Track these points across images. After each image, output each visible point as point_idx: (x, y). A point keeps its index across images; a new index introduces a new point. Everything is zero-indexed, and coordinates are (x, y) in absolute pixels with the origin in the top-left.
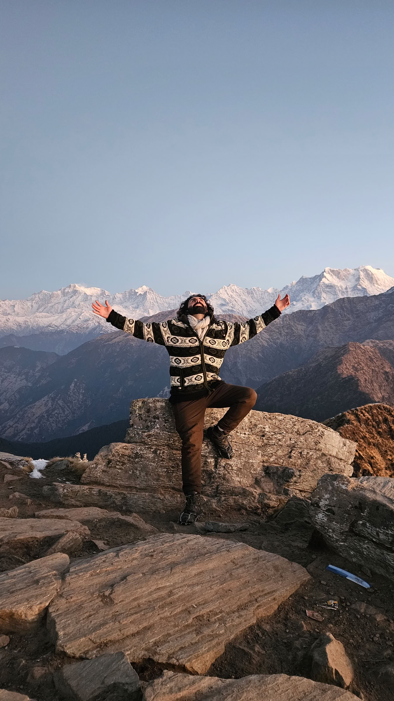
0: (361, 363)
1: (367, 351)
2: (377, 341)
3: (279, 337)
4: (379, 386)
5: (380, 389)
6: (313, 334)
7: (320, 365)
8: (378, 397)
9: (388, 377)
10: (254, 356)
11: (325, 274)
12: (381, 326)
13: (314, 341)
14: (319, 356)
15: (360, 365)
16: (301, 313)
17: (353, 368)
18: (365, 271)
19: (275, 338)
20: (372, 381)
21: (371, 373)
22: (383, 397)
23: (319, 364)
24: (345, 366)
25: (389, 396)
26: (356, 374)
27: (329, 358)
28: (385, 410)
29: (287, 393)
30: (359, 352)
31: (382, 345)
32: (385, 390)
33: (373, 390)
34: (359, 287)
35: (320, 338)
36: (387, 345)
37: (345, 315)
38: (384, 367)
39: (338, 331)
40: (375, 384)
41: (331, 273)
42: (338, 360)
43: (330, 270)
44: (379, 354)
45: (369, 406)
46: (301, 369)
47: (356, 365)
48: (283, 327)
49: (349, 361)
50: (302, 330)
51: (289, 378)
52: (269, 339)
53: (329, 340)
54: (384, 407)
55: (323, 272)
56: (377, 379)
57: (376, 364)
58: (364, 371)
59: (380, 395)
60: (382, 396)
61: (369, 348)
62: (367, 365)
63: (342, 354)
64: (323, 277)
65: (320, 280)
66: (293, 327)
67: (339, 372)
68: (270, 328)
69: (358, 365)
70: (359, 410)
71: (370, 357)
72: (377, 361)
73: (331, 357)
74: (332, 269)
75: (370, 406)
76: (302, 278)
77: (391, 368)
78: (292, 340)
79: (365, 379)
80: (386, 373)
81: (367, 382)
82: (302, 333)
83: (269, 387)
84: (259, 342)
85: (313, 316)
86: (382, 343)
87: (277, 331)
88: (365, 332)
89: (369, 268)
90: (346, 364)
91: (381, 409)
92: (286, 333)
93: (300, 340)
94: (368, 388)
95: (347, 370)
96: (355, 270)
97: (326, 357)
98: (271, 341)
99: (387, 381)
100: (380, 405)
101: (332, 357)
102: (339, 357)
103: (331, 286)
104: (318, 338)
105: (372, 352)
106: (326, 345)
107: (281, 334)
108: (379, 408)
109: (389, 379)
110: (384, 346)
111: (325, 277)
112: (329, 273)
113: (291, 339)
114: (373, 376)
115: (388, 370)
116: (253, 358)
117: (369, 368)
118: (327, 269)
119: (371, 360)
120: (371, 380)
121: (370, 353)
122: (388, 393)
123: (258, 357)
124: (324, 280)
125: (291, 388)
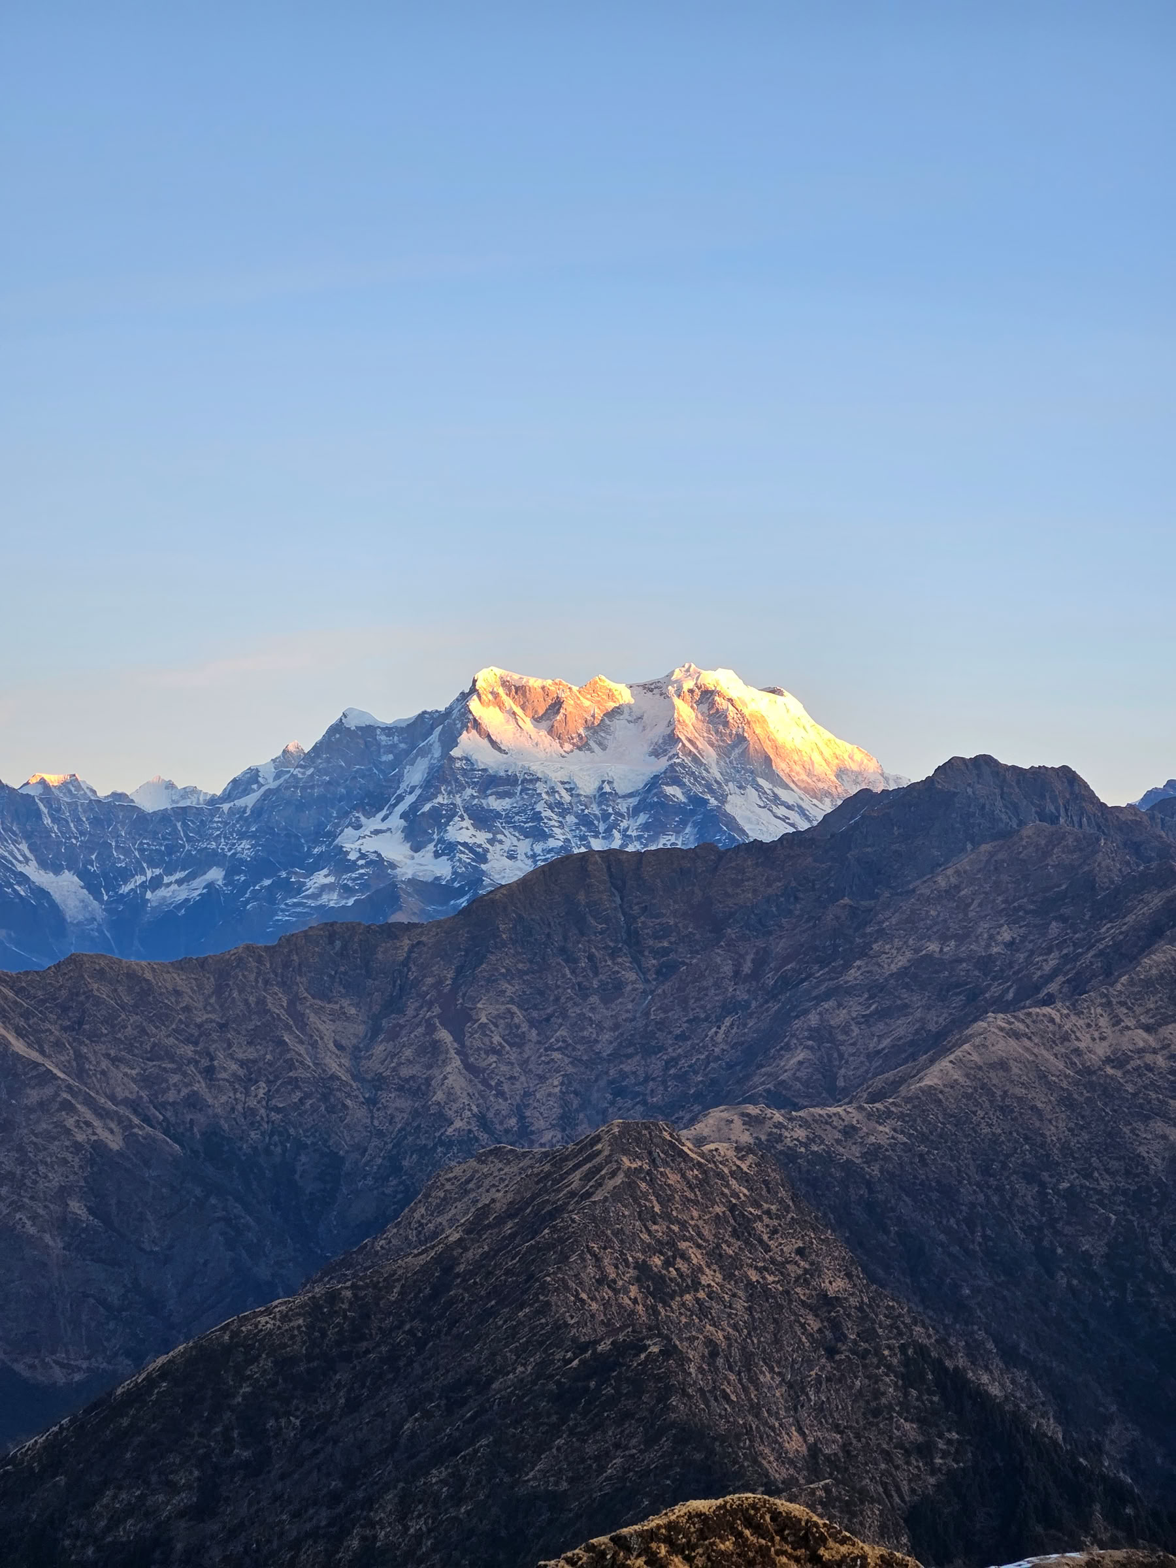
0: (683, 1245)
1: (720, 1176)
2: (778, 1117)
3: (200, 1086)
4: (790, 1386)
5: (795, 1407)
6: (405, 1072)
7: (446, 1263)
8: (782, 1456)
9: (835, 1326)
10: (34, 1218)
11: (474, 705)
12: (797, 1024)
13: (416, 1114)
14: (440, 1209)
15: (680, 1263)
16: (331, 939)
17: (638, 1280)
18: (706, 696)
19: (171, 1096)
20: (748, 1359)
21: (740, 1305)
22: (814, 1450)
23: (437, 1260)
24: (591, 1270)
25: (845, 1448)
26: (656, 1313)
27: (500, 1221)
28: (780, 1532)
29: (246, 1454)
30: (673, 1178)
31: (801, 1133)
32: (820, 1409)
33: (755, 1409)
34: (670, 790)
35: (450, 1094)
36: (831, 1136)
37: (591, 958)
38: (815, 1270)
39: (556, 1055)
40: (766, 1378)
41: (508, 702)
42: (554, 1229)
43: (505, 683)
44: (782, 1193)
45: (690, 1516)
46: (333, 1297)
47: (657, 1261)
48: (223, 1027)
49: (616, 1233)
50: (339, 1047)
51: (256, 1359)
52: (134, 1105)
53: (503, 1106)
54: (776, 1515)
55: (464, 697)
56: (777, 1341)
57: (767, 1249)
58: (701, 1295)
59: (794, 1444)
60: (804, 1450)
61: (731, 1154)
62: (715, 1256)
63: (573, 1194)
64: (465, 726)
65: (450, 740)
66: (288, 1028)
67: (561, 1307)
68: (143, 1031)
69: (668, 1263)
70: (635, 1543)
71: (732, 1208)
72: (774, 1232)
73: (511, 1216)
74: (515, 677)
75: (699, 1515)
76: (337, 729)
77: (849, 1275)
78: (278, 1110)
79: (709, 1342)
80: (826, 1302)
81: (720, 1361)
82: (336, 1065)
83: (125, 1422)
84: (70, 1122)
85: (405, 963)
86: (805, 1123)
87: (188, 1050)
88: (707, 1061)
89: (724, 681)
90: (597, 1259)
91: (758, 1529)
92: (242, 1063)
93: (331, 1110)
94: (726, 1397)
95: (607, 1293)
96: (649, 688)
97: (485, 1211)
98: (147, 1120)
99: (831, 1352)
100: (753, 1506)
101: (511, 1212)
102: (559, 1210)
103: (511, 780)
104: (439, 1096)
105: (743, 1178)
106: (484, 1137)
107: (209, 1072)
108: (749, 1522)
109: (842, 1338)
110: (810, 1140)
111: (476, 724)
112: (500, 705)
113: (277, 1102)
114: (752, 1328)
115: (836, 1286)
116: (32, 1230)
117: (729, 1277)
118: (487, 678)
119: (743, 1229)
120: (744, 1348)
121: (733, 1183)
122: (837, 1428)
123: (64, 1224)
124: (468, 741)
125: (271, 1423)
